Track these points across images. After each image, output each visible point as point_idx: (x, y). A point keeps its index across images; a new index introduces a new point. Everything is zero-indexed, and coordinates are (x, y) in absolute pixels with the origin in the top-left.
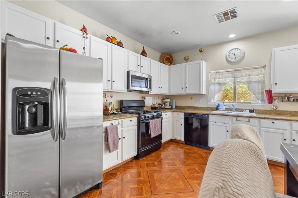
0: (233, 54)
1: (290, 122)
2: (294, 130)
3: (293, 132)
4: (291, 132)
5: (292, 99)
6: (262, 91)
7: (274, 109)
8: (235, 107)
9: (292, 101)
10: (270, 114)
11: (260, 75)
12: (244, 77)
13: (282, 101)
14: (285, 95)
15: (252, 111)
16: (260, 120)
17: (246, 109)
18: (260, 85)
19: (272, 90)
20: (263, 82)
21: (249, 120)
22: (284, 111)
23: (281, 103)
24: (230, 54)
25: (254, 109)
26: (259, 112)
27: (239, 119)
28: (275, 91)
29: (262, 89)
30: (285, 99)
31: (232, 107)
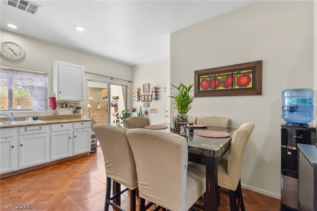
0: (9, 48)
1: (73, 123)
2: (75, 129)
3: (75, 130)
4: (73, 131)
5: (69, 105)
6: (46, 98)
7: (55, 114)
8: (13, 115)
9: (69, 107)
10: (53, 119)
11: (42, 81)
12: (25, 81)
13: (62, 107)
14: (65, 102)
15: (35, 119)
16: (51, 126)
17: (28, 117)
18: (43, 92)
19: (55, 97)
20: (45, 89)
21: (40, 127)
22: (63, 116)
23: (60, 109)
24: (4, 47)
25: (37, 116)
26: (42, 118)
27: (28, 128)
28: (59, 99)
29: (46, 95)
30: (64, 105)
31: (10, 116)
